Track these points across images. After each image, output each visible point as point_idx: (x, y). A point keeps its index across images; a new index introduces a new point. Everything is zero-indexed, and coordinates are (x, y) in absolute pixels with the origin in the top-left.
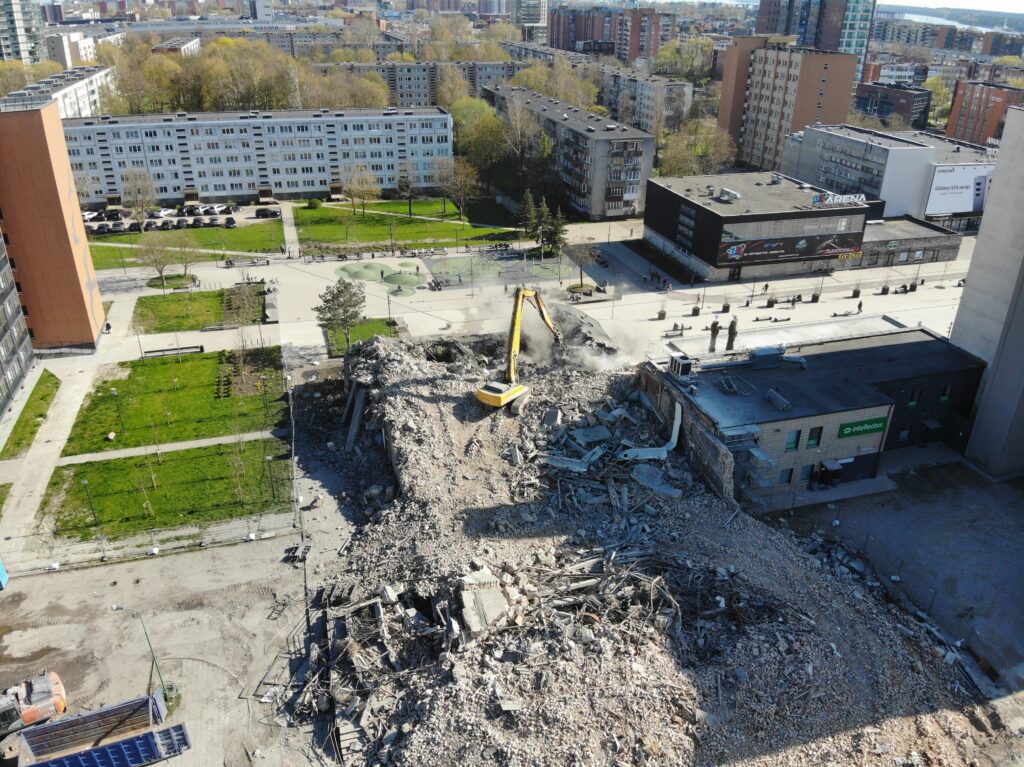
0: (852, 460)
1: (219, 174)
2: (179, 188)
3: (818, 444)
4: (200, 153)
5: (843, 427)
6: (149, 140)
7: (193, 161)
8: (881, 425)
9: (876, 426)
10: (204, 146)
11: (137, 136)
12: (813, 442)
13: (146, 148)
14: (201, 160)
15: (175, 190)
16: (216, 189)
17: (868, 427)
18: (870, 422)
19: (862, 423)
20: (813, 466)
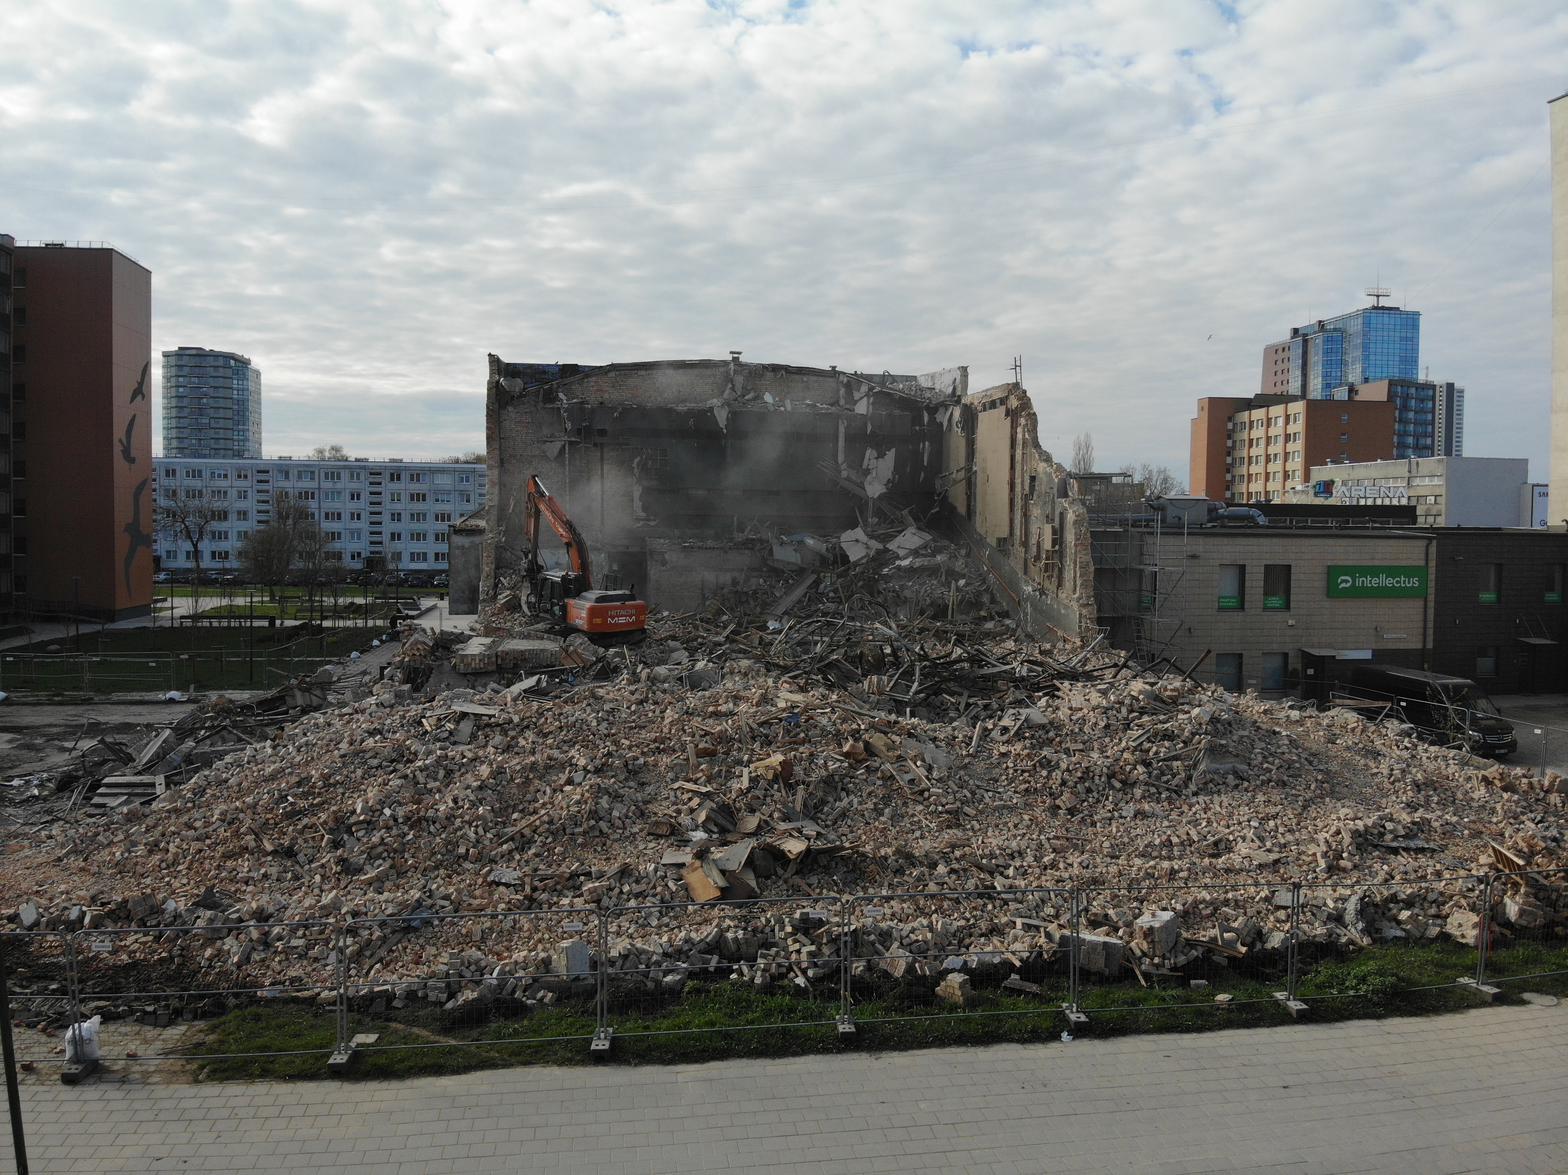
0: (1367, 655)
1: (418, 536)
2: (359, 554)
3: (1287, 607)
4: (398, 507)
5: (1332, 572)
6: (327, 485)
7: (386, 518)
8: (1415, 582)
9: (1404, 582)
10: (405, 498)
11: (312, 479)
12: (1276, 601)
13: (322, 495)
14: (396, 517)
15: (353, 557)
16: (412, 560)
17: (1389, 582)
18: (1392, 571)
19: (1374, 571)
20: (1286, 655)
